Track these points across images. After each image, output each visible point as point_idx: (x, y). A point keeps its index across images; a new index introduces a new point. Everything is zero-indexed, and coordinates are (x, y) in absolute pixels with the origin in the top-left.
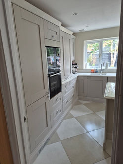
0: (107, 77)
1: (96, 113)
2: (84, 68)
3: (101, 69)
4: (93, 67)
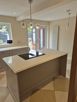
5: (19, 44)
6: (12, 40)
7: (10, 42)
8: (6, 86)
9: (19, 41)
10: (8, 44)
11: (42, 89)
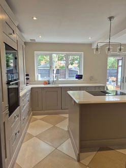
0: (61, 87)
1: (56, 126)
2: (36, 80)
3: (53, 81)
4: (46, 79)
5: (91, 80)
6: (82, 74)
7: (79, 77)
8: (67, 130)
9: (91, 77)
10: (77, 79)
11: (118, 150)
